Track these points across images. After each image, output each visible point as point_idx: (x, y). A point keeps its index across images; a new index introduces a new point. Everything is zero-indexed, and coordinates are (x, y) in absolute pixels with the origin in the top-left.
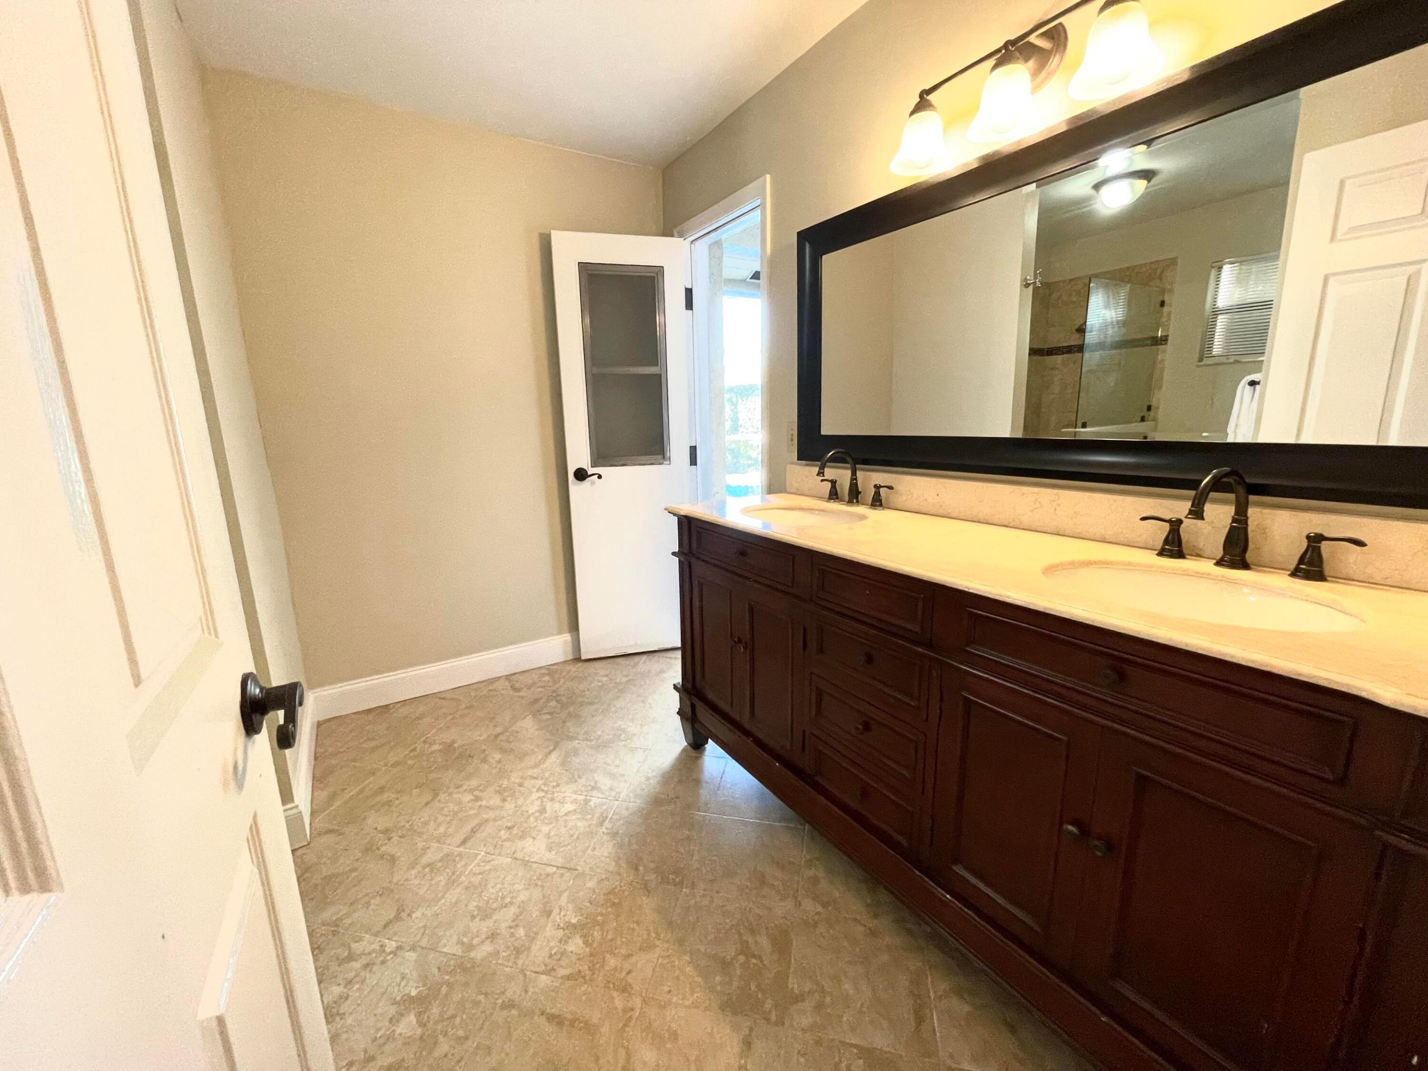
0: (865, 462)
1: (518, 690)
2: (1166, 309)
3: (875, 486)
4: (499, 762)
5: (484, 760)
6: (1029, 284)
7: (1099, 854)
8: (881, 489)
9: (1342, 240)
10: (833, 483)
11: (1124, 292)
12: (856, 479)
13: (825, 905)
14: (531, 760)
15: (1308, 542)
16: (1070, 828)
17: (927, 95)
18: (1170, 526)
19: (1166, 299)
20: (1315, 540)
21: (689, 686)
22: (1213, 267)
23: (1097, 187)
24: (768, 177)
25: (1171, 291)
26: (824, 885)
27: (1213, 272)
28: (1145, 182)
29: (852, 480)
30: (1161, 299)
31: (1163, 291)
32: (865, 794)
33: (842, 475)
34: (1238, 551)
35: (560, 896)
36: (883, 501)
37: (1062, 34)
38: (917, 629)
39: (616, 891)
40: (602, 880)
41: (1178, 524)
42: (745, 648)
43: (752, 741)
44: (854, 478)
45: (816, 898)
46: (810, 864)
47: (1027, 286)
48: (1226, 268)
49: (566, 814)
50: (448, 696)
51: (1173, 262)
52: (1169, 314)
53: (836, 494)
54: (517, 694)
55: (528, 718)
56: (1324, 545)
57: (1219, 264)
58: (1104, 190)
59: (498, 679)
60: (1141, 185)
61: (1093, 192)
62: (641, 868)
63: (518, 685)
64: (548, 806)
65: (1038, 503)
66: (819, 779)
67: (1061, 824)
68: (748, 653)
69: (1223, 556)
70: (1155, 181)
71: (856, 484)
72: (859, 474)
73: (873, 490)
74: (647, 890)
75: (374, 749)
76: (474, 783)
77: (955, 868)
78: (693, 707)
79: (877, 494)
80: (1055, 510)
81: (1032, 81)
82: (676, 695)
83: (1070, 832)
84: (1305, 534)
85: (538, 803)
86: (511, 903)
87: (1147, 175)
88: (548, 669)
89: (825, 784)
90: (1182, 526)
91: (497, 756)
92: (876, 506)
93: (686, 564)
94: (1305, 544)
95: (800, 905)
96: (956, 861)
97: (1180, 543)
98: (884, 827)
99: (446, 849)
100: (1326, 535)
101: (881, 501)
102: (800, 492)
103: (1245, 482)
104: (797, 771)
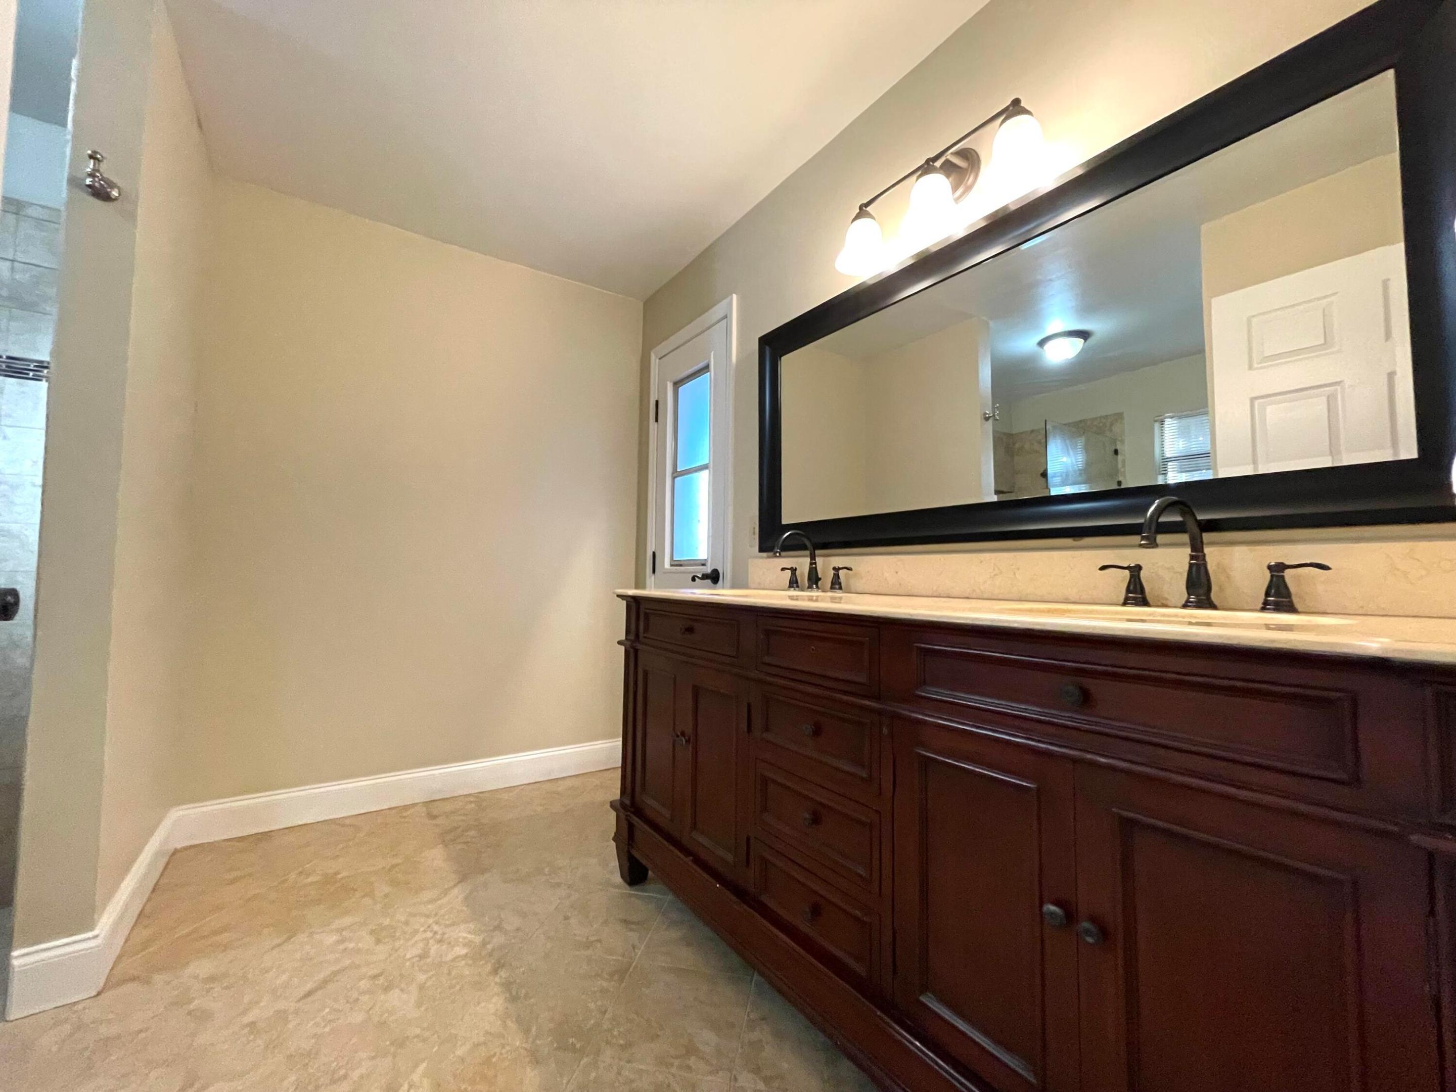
0: (825, 546)
1: (434, 817)
2: (1120, 457)
3: (834, 569)
4: (386, 896)
5: (370, 894)
6: (989, 417)
7: (1090, 940)
8: (841, 572)
9: (1257, 368)
10: (793, 570)
11: (1081, 442)
12: (815, 563)
13: (767, 1080)
14: (427, 895)
15: (1271, 572)
16: (1053, 908)
17: (866, 207)
18: (1131, 572)
19: (1118, 447)
20: (1277, 570)
21: (628, 802)
22: (1156, 421)
23: (1042, 343)
24: (734, 296)
25: (1122, 442)
26: (769, 1051)
27: (1157, 425)
28: (1082, 341)
29: (811, 564)
30: (1114, 448)
31: (1114, 441)
32: (816, 911)
33: (802, 563)
34: (1202, 591)
35: (416, 1066)
36: (842, 585)
37: (975, 155)
38: (862, 679)
39: (494, 1060)
40: (479, 1045)
41: (1137, 569)
42: (688, 741)
43: (692, 861)
44: (813, 563)
45: (757, 1070)
46: (752, 1025)
47: (987, 419)
48: (1168, 422)
49: (453, 960)
50: (347, 822)
51: (1119, 416)
52: (1124, 461)
53: (797, 582)
54: (434, 822)
55: (439, 846)
56: (1288, 574)
57: (1161, 418)
58: (1048, 346)
59: (414, 805)
60: (1079, 343)
61: (1038, 349)
62: (534, 1029)
63: (435, 812)
64: (434, 949)
65: (996, 569)
66: (765, 898)
67: (1041, 906)
68: (690, 749)
69: (1189, 598)
70: (1091, 341)
71: (816, 568)
72: (819, 561)
73: (832, 572)
74: (536, 1059)
75: (232, 882)
76: (347, 920)
77: (923, 999)
78: (631, 827)
79: (837, 577)
80: (1015, 574)
81: (953, 193)
82: (613, 815)
83: (1052, 914)
84: (1266, 564)
85: (421, 945)
86: (345, 1077)
87: (1084, 335)
88: (477, 797)
89: (772, 904)
90: (1142, 572)
91: (387, 889)
92: (835, 589)
93: (632, 650)
94: (1268, 575)
95: (736, 1079)
96: (924, 989)
97: (1142, 590)
98: (839, 953)
99: (281, 1005)
100: (1288, 563)
101: (840, 584)
102: (762, 586)
103: (1196, 519)
104: (741, 893)
